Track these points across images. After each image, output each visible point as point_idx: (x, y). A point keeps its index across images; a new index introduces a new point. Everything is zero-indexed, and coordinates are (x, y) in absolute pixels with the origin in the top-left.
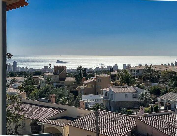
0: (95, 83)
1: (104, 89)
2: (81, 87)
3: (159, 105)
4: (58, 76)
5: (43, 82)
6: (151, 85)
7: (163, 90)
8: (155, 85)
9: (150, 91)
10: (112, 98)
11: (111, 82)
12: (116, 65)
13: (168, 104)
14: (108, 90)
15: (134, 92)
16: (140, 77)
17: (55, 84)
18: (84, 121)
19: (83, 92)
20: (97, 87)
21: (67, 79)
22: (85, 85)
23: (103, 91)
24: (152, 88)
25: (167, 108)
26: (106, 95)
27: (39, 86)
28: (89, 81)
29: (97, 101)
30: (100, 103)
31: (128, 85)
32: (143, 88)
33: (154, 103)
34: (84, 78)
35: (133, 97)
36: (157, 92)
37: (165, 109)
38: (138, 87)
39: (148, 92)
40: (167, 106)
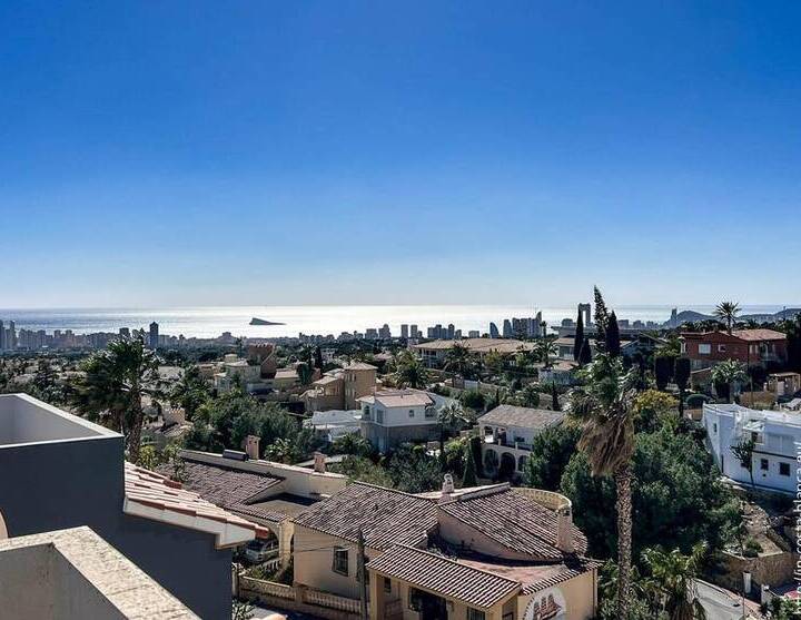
0: (342, 384)
1: (363, 399)
2: (311, 393)
3: (482, 432)
4: (258, 369)
5: (223, 383)
6: (462, 387)
7: (490, 397)
8: (472, 386)
9: (462, 400)
10: (380, 420)
11: (378, 381)
12: (386, 326)
13: (500, 432)
14: (371, 400)
15: (428, 405)
16: (440, 366)
17: (250, 386)
18: (327, 512)
19: (315, 405)
20: (348, 392)
21: (280, 374)
22: (319, 388)
23: (359, 403)
24: (467, 393)
25: (500, 440)
26: (367, 412)
27: (215, 391)
28: (328, 378)
29: (349, 424)
30: (355, 429)
31: (414, 387)
32: (446, 394)
33: (470, 426)
34: (318, 370)
35: (427, 416)
36: (477, 403)
37: (496, 443)
38: (436, 390)
39: (457, 402)
40: (500, 436)
